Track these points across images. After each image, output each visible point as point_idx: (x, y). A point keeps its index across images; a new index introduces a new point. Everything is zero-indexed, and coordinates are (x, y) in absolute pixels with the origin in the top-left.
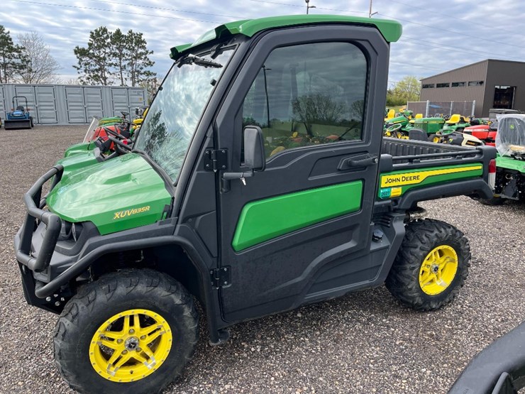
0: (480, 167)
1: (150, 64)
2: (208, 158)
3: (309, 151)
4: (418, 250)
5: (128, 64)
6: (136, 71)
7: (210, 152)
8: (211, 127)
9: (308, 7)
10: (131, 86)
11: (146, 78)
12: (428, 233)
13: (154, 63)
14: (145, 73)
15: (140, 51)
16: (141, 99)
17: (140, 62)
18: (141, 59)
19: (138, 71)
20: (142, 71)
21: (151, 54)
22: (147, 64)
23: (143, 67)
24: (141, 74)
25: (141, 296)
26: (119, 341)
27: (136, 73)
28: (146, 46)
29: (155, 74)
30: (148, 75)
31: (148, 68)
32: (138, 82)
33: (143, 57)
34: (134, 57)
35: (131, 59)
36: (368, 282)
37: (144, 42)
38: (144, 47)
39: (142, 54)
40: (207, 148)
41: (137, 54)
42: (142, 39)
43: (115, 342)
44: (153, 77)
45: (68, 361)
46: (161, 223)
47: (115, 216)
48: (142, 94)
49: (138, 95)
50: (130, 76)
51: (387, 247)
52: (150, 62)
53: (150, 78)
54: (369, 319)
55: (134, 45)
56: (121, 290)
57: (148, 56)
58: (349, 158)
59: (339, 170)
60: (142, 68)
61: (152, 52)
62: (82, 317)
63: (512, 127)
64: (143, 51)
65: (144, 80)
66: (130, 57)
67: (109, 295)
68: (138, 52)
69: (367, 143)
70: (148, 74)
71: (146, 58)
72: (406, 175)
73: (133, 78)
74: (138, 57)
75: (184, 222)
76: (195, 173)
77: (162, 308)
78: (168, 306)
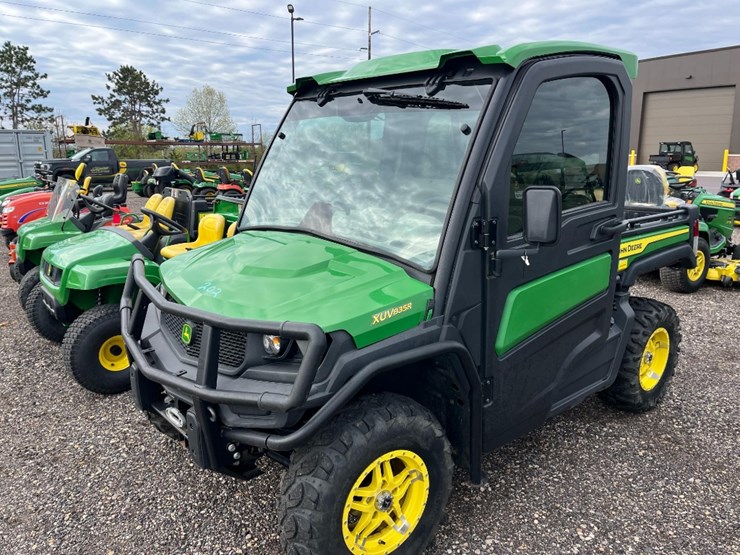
0: (687, 230)
1: (43, 94)
2: (477, 232)
3: (572, 215)
4: (640, 335)
5: (5, 94)
6: (19, 105)
7: (480, 223)
8: (478, 190)
9: (293, 19)
10: (11, 128)
11: (35, 115)
12: (647, 314)
13: (49, 92)
14: (33, 108)
15: (25, 74)
16: (40, 149)
17: (24, 91)
18: (27, 86)
19: (22, 106)
20: (29, 105)
21: (44, 79)
22: (37, 94)
23: (32, 98)
24: (28, 110)
25: (403, 431)
26: (370, 500)
27: (19, 109)
28: (35, 66)
29: (51, 110)
30: (39, 112)
31: (40, 101)
32: (23, 121)
33: (30, 83)
34: (15, 84)
35: (10, 87)
36: (601, 382)
37: (31, 60)
38: (30, 69)
39: (27, 79)
40: (474, 218)
41: (19, 80)
42: (28, 55)
43: (364, 502)
44: (49, 114)
45: (321, 540)
46: (426, 326)
47: (373, 319)
48: (41, 140)
49: (37, 142)
50: (10, 112)
51: (619, 336)
52: (42, 91)
53: (43, 115)
54: (588, 430)
55: (14, 65)
56: (381, 425)
57: (38, 81)
58: (601, 225)
59: (592, 240)
60: (28, 101)
61: (45, 76)
62: (339, 471)
63: (638, 181)
64: (30, 74)
65: (32, 118)
66: (9, 84)
67: (368, 435)
68: (22, 76)
69: (614, 205)
70: (40, 109)
71: (34, 84)
72: (632, 244)
73: (14, 115)
74: (21, 83)
75: (450, 321)
76: (461, 253)
77: (423, 444)
78: (430, 440)
